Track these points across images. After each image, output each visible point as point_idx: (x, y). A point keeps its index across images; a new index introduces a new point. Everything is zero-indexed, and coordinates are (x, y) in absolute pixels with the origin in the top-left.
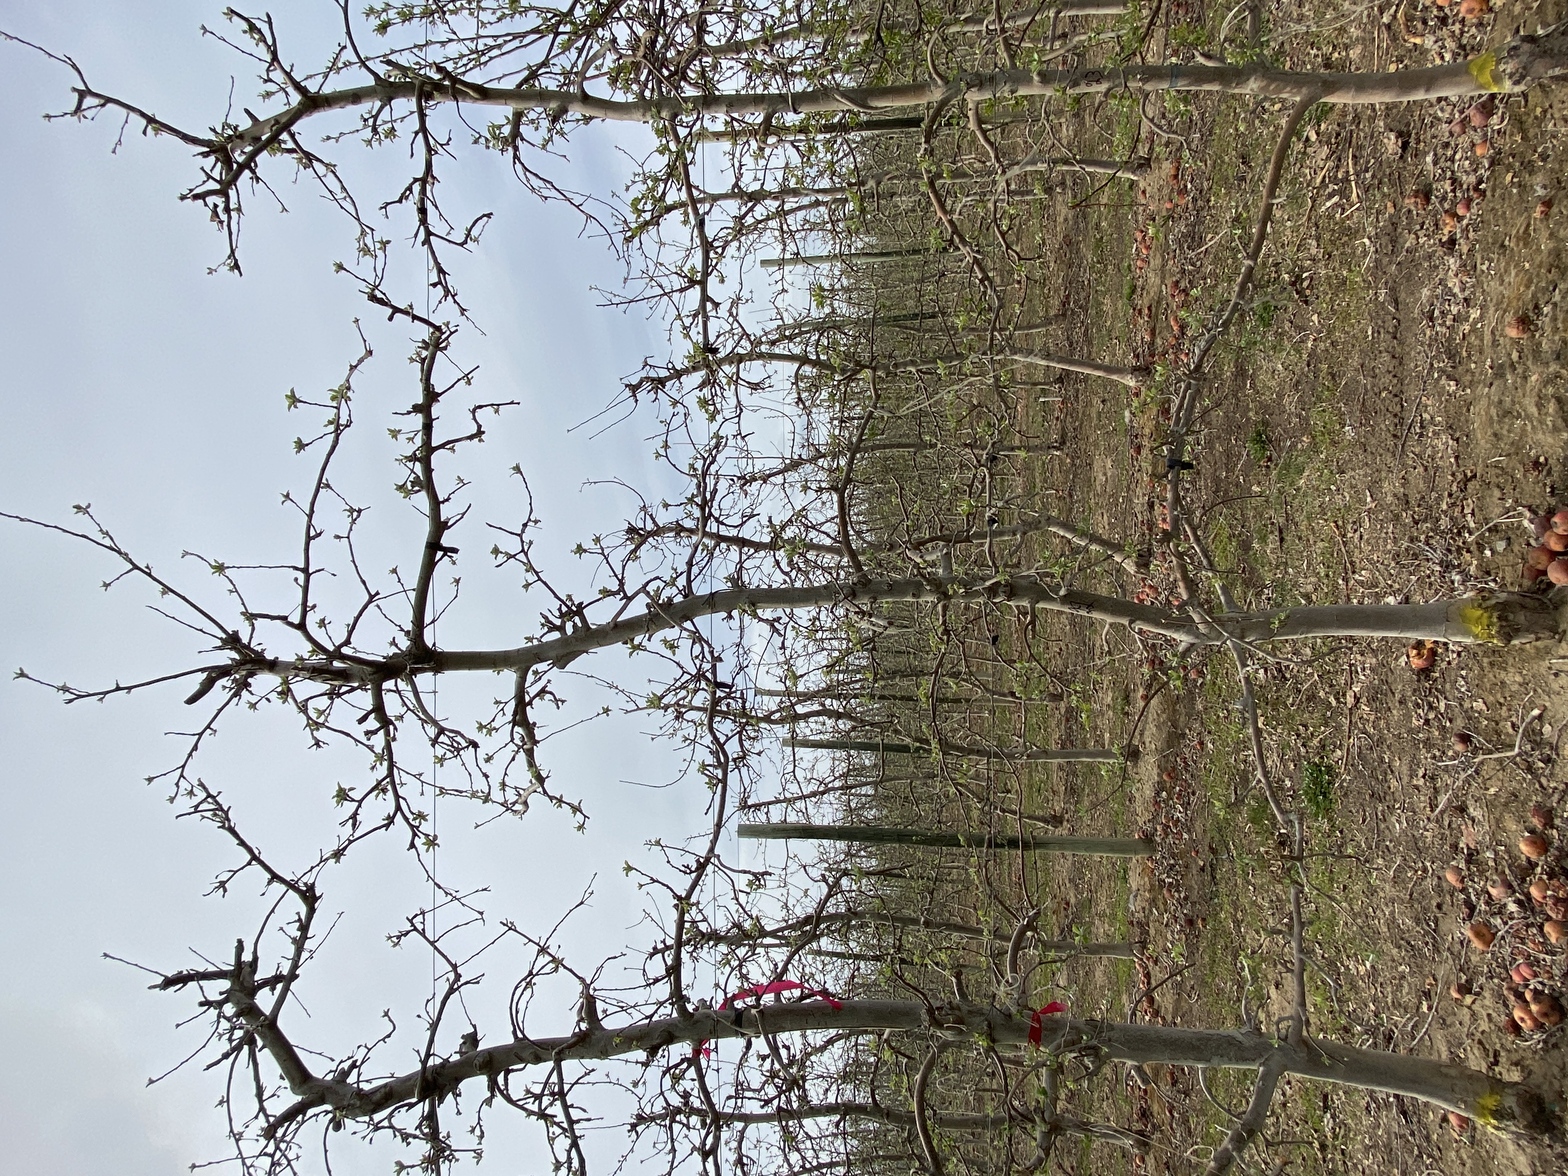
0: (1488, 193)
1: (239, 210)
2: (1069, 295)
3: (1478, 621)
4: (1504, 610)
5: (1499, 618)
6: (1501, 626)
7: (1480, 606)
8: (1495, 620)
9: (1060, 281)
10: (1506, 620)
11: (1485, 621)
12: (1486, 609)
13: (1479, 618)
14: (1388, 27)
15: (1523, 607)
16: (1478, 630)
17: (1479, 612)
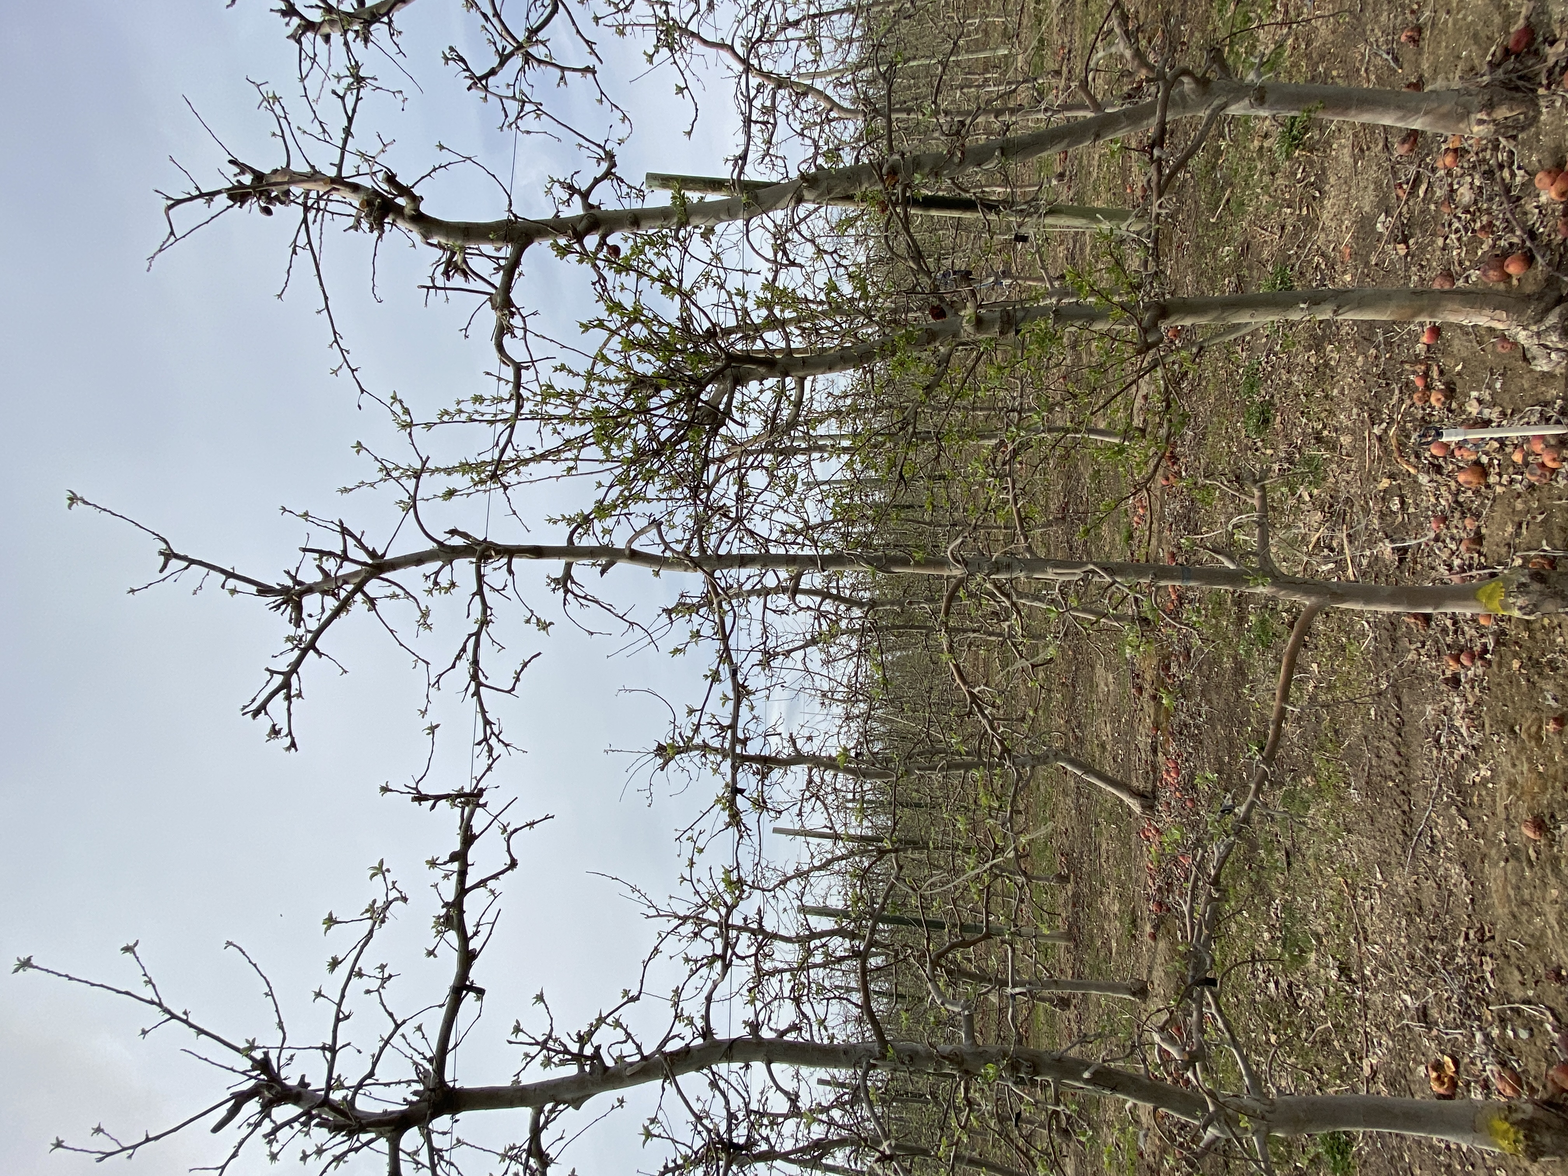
0: (1495, 667)
1: (299, 695)
2: (1067, 504)
3: (1505, 1136)
4: (1529, 1127)
5: (1525, 1136)
6: (1528, 1145)
7: (1506, 1119)
8: (1521, 1138)
9: (1060, 488)
10: (1533, 1140)
11: (1511, 1136)
12: (1513, 1124)
13: (1507, 1132)
14: (1380, 439)
15: (1549, 1128)
16: (1504, 1143)
17: (1506, 1126)
